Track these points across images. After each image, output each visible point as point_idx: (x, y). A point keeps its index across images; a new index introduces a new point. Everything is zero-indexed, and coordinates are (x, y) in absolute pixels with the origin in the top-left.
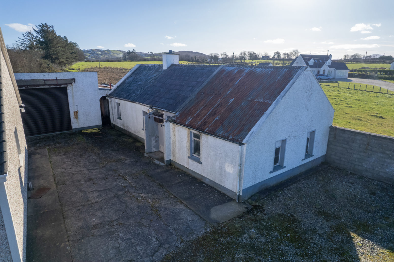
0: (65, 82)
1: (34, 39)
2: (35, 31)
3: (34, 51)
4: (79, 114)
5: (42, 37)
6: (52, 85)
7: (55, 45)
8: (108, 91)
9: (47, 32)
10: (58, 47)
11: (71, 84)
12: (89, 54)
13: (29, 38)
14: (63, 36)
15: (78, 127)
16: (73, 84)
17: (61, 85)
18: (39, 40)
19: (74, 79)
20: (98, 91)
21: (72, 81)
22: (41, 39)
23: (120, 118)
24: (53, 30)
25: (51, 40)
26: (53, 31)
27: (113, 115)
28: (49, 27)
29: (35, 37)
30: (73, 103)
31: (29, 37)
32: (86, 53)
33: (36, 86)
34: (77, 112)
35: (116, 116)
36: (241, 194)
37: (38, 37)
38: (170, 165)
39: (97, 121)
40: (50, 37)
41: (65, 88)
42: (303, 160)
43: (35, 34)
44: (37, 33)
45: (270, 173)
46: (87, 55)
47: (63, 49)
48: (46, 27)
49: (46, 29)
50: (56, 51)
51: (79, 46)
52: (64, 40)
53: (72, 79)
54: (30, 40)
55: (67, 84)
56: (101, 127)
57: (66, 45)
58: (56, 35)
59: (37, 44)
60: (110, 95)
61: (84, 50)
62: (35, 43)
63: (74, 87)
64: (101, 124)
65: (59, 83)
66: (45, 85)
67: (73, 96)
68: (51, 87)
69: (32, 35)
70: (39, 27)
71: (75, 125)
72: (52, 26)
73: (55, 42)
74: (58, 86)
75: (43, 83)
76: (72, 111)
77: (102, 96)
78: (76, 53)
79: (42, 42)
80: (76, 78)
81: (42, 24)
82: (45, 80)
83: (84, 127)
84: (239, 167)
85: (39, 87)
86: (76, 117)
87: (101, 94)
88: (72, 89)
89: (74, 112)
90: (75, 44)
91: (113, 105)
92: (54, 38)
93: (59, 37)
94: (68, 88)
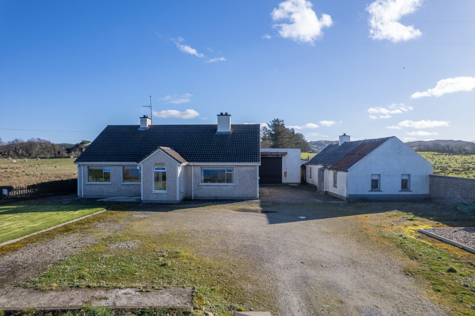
0: (281, 154)
1: (267, 132)
2: (269, 125)
3: (265, 142)
4: (287, 174)
5: (273, 130)
6: (274, 155)
7: (283, 136)
8: (306, 161)
9: (278, 125)
10: (285, 138)
11: (285, 155)
12: (316, 146)
13: (263, 132)
14: (291, 129)
15: (285, 182)
16: (286, 156)
17: (279, 155)
18: (271, 133)
19: (287, 153)
20: (300, 160)
21: (285, 154)
22: (272, 132)
23: (311, 178)
24: (283, 123)
25: (280, 132)
26: (283, 125)
27: (307, 176)
28: (280, 121)
29: (268, 131)
30: (285, 167)
31: (264, 130)
32: (313, 145)
33: (267, 155)
34: (286, 173)
35: (309, 176)
36: (348, 197)
37: (270, 130)
38: (327, 194)
39: (298, 180)
40: (280, 130)
41: (281, 158)
42: (399, 191)
43: (268, 128)
44: (270, 127)
45: (369, 191)
46: (313, 147)
47: (289, 140)
48: (277, 122)
49: (278, 123)
50: (282, 142)
51: (305, 137)
52: (291, 132)
53: (286, 152)
54: (264, 133)
55: (282, 155)
56: (300, 184)
57: (292, 137)
58: (285, 128)
59: (268, 136)
60: (307, 163)
61: (312, 142)
62: (267, 135)
63: (286, 157)
64: (300, 182)
65: (278, 154)
66: (271, 155)
67: (285, 163)
68: (274, 156)
69: (266, 129)
70: (272, 122)
71: (284, 180)
72: (283, 120)
73: (283, 135)
74: (277, 156)
75: (270, 154)
76: (283, 171)
77: (303, 164)
78: (301, 143)
79: (273, 134)
80: (288, 152)
81: (275, 120)
82: (271, 153)
83: (289, 183)
84: (346, 183)
85: (268, 156)
86: (285, 176)
87: (302, 163)
88: (285, 158)
89: (285, 172)
90: (302, 135)
91: (308, 170)
92: (283, 130)
93: (287, 129)
94: (283, 158)
